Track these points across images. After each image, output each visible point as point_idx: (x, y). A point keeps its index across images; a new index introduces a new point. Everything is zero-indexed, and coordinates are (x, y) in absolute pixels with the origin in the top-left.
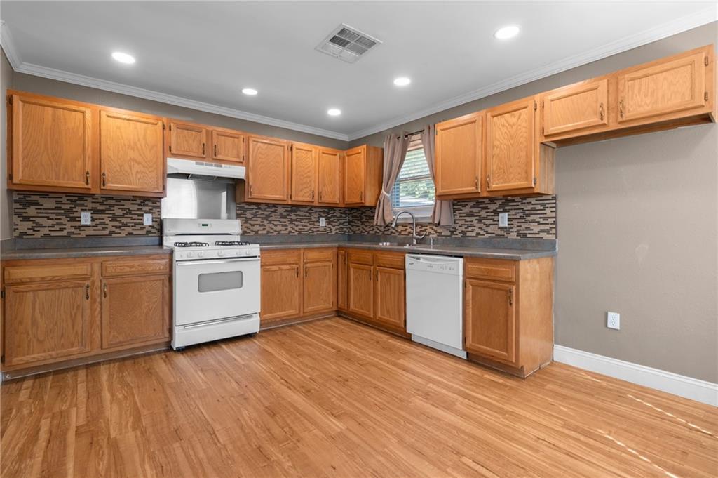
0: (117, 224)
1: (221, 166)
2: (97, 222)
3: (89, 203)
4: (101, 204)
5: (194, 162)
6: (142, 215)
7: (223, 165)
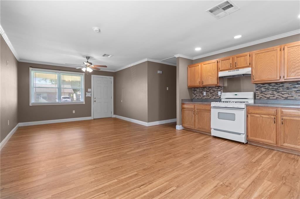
0: (212, 95)
1: (239, 70)
2: (207, 94)
3: (205, 89)
4: (208, 89)
5: (227, 71)
6: (218, 92)
7: (240, 70)
